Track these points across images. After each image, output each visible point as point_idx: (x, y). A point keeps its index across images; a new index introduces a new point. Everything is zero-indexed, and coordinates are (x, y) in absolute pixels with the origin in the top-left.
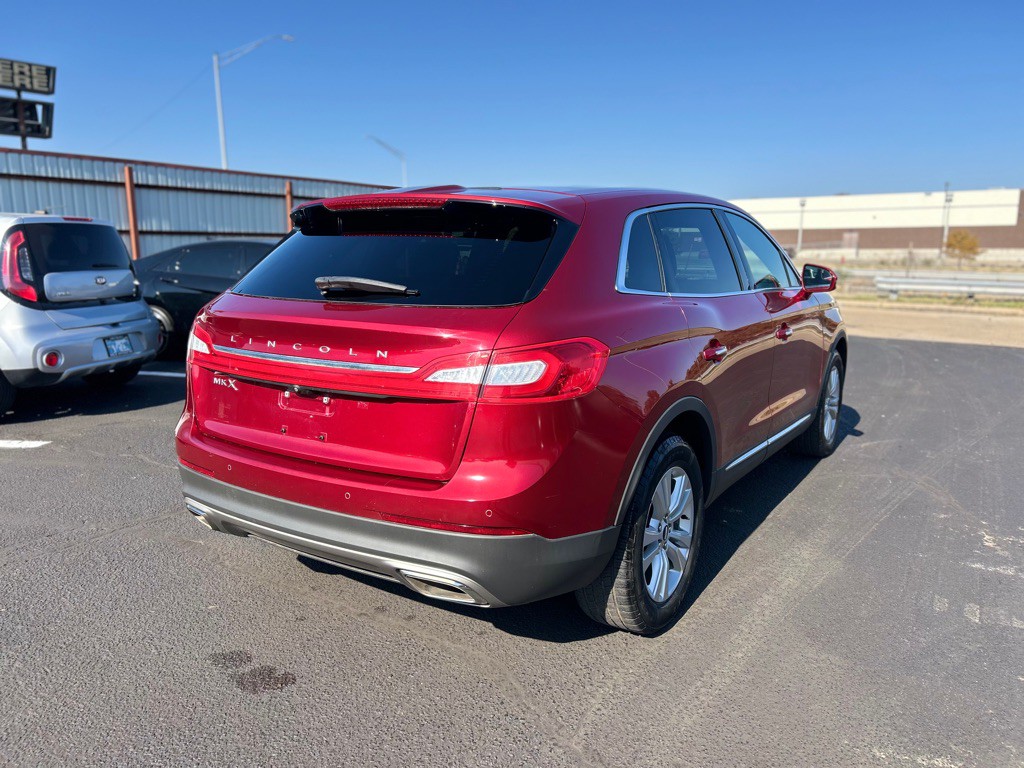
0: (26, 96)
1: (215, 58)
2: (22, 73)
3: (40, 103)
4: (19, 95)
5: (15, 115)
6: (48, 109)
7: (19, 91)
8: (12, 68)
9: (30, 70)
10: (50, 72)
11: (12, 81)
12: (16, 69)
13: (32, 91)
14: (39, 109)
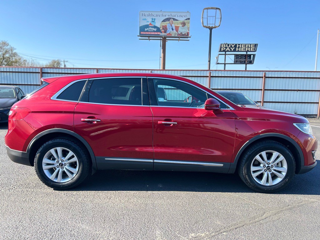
0: (249, 53)
1: (318, 31)
2: (248, 47)
3: (252, 55)
4: (247, 53)
5: (245, 59)
6: (254, 55)
7: (247, 52)
8: (246, 46)
9: (251, 46)
10: (256, 45)
11: (245, 50)
12: (247, 46)
13: (251, 51)
14: (252, 56)
